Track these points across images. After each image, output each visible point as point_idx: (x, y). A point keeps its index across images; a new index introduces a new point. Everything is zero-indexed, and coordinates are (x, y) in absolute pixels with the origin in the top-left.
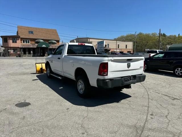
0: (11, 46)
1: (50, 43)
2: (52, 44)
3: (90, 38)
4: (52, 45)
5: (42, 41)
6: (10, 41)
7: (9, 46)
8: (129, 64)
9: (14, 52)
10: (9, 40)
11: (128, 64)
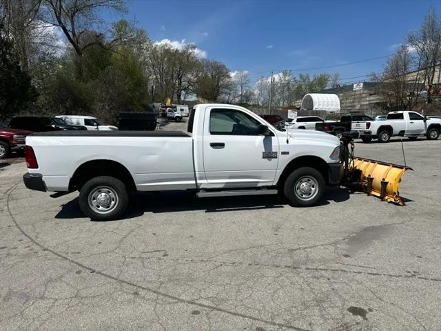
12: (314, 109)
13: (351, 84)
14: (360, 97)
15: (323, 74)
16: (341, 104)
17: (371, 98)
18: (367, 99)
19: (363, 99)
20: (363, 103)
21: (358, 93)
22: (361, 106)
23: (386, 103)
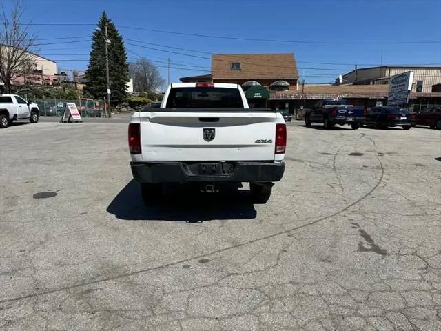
1: (273, 88)
2: (280, 90)
3: (390, 68)
4: (277, 92)
5: (257, 84)
8: (209, 130)
11: (204, 130)
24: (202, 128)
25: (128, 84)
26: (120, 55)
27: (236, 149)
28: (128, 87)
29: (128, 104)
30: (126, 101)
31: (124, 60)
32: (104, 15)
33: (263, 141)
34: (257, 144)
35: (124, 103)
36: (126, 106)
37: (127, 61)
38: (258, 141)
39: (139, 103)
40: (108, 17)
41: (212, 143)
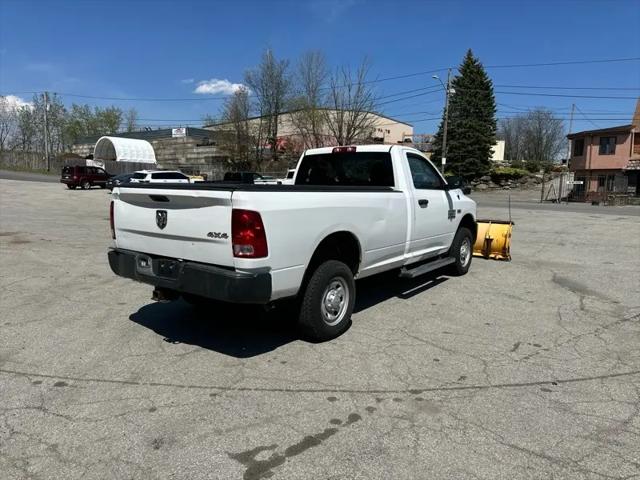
0: (592, 168)
6: (593, 147)
7: (587, 168)
8: (162, 212)
9: (601, 189)
10: (589, 147)
11: (158, 212)
12: (118, 160)
13: (167, 127)
14: (184, 148)
15: (111, 108)
16: (156, 155)
17: (201, 150)
18: (195, 150)
19: (190, 151)
20: (189, 156)
21: (181, 141)
22: (187, 159)
23: (226, 158)
24: (155, 210)
25: (494, 148)
26: (485, 107)
27: (190, 243)
28: (493, 152)
29: (489, 178)
30: (486, 174)
31: (491, 114)
32: (470, 54)
33: (217, 235)
34: (210, 238)
35: (484, 178)
36: (486, 182)
37: (496, 116)
38: (210, 234)
39: (507, 177)
40: (474, 57)
41: (165, 231)
